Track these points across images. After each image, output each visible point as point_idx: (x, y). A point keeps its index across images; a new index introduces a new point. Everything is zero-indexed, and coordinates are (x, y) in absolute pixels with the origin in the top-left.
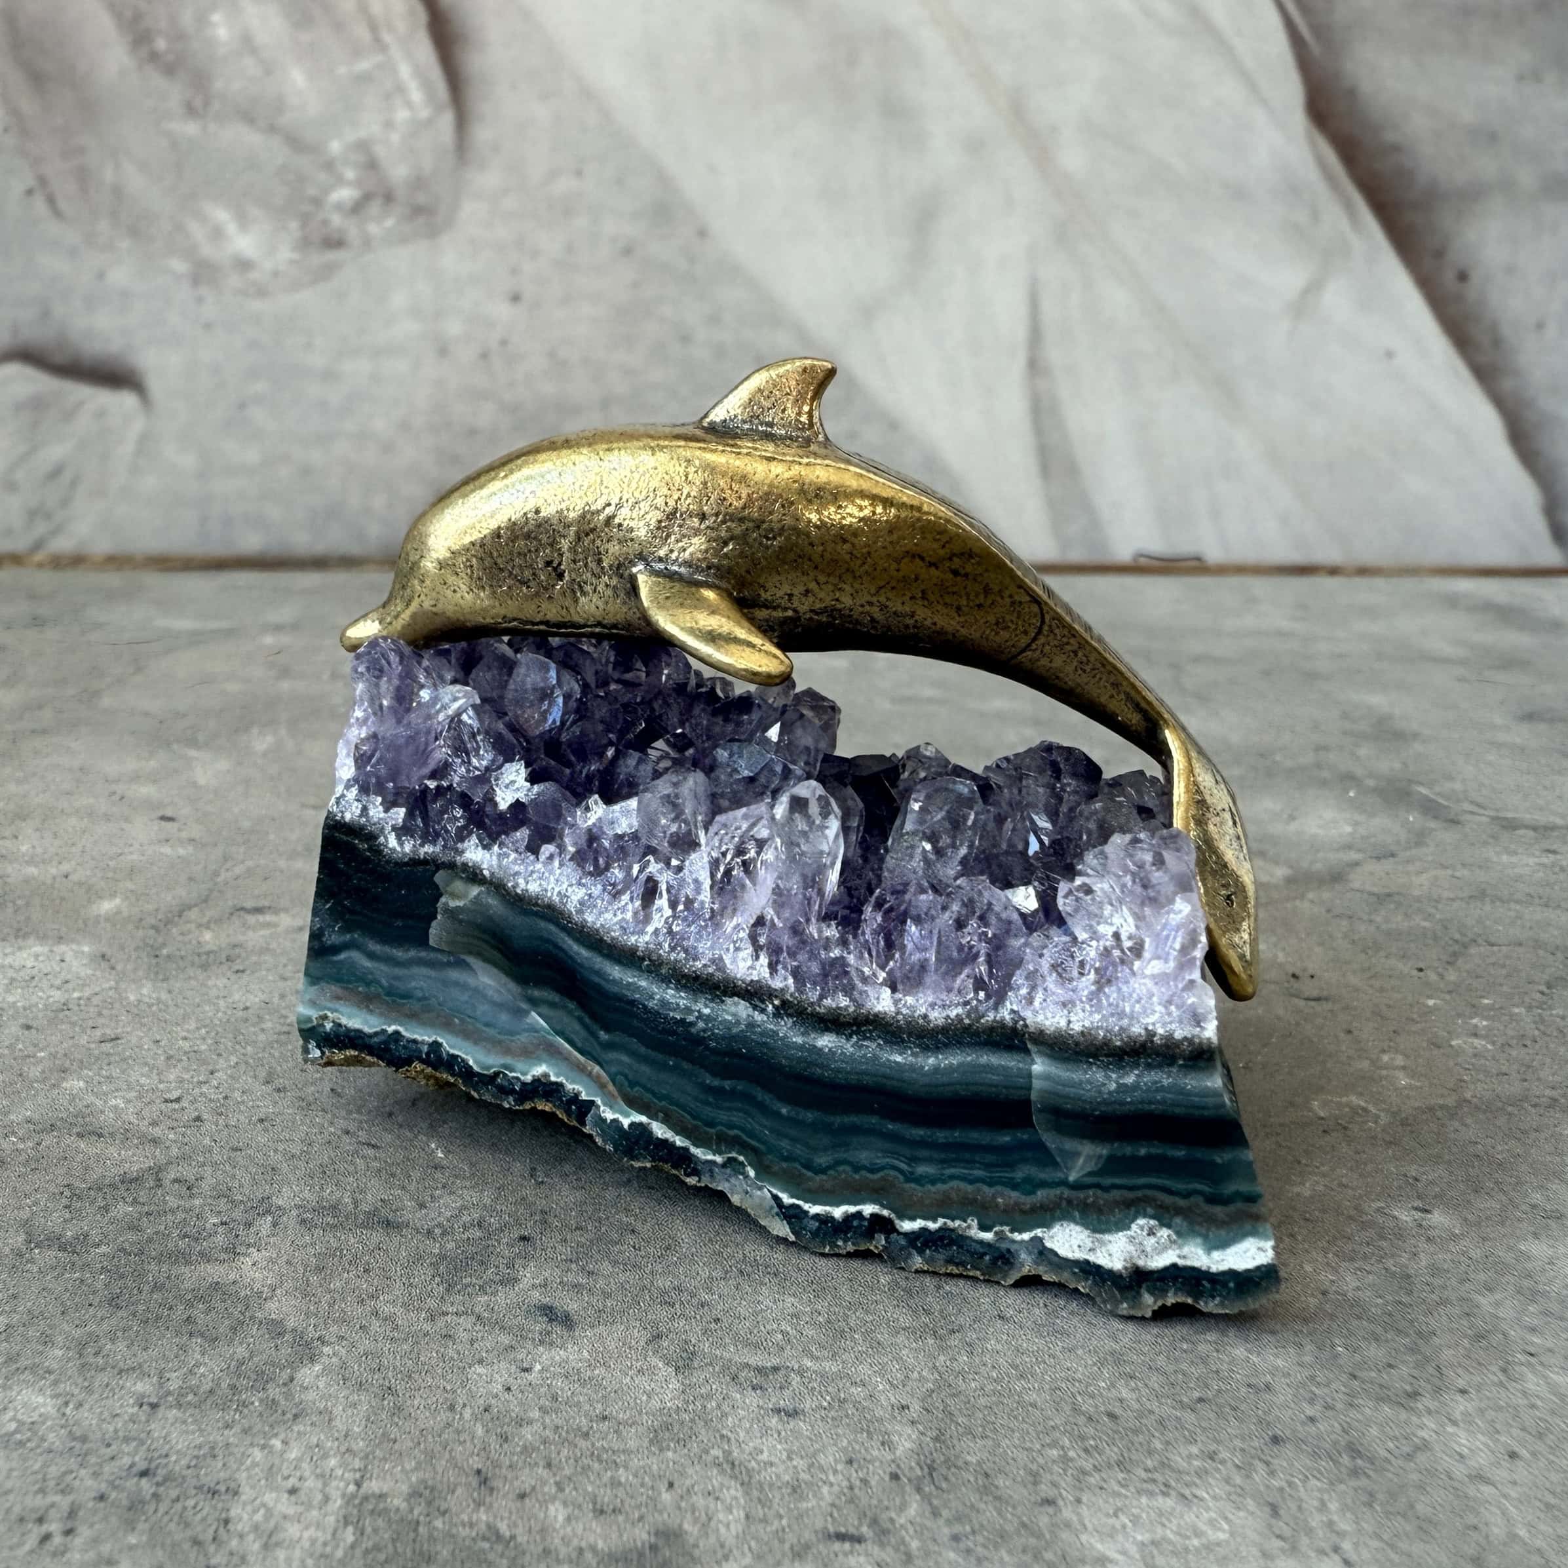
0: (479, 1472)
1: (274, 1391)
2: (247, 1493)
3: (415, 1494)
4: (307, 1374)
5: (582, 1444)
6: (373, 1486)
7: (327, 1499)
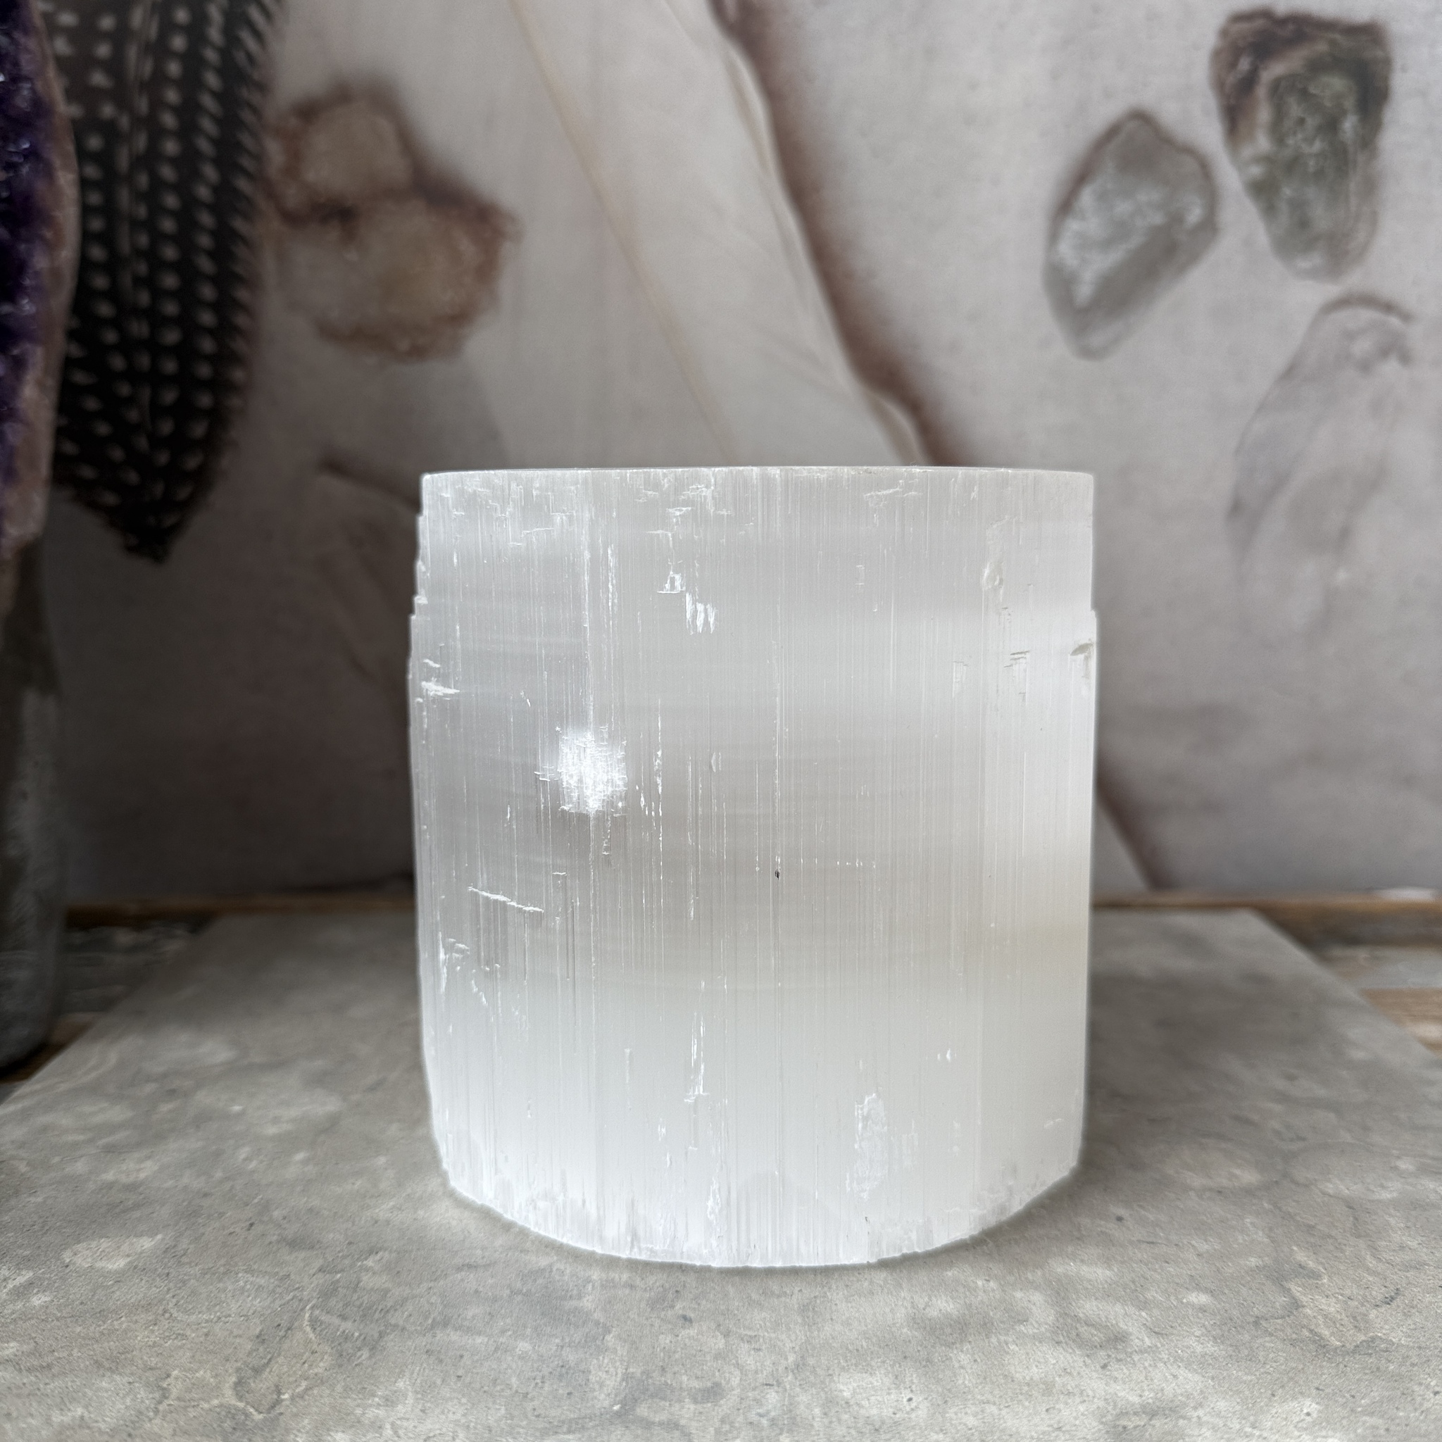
0: (662, 1366)
1: (598, 1343)
2: (593, 1372)
3: (643, 1373)
4: (608, 1338)
5: (693, 1358)
6: (631, 1370)
7: (616, 1374)
